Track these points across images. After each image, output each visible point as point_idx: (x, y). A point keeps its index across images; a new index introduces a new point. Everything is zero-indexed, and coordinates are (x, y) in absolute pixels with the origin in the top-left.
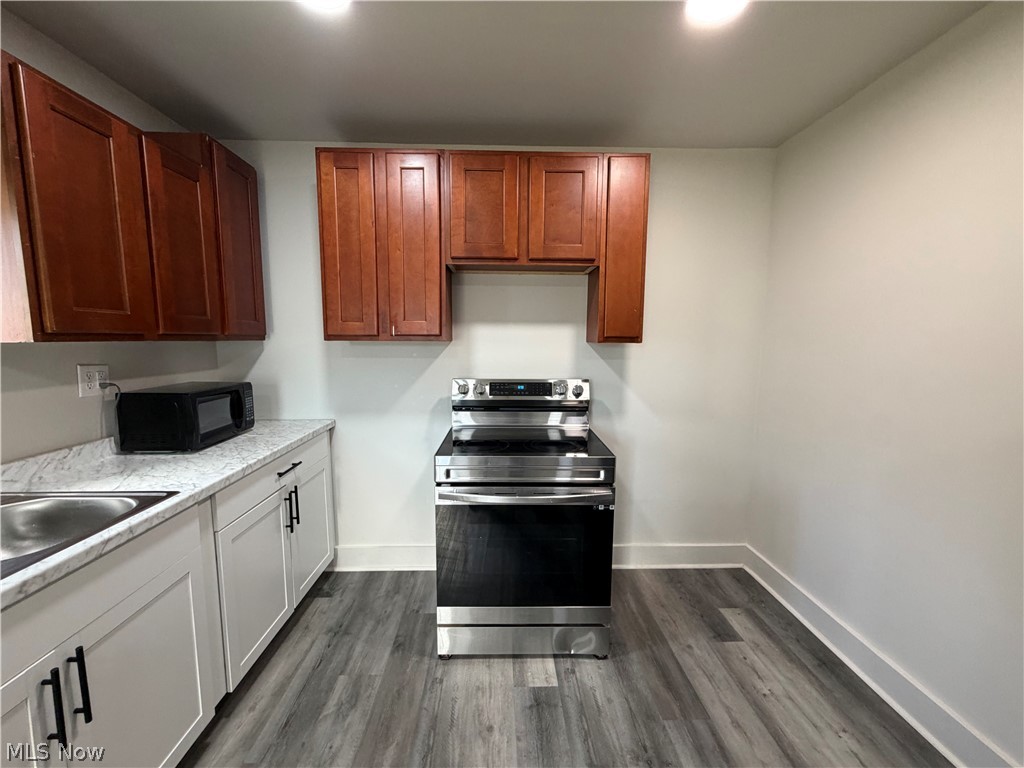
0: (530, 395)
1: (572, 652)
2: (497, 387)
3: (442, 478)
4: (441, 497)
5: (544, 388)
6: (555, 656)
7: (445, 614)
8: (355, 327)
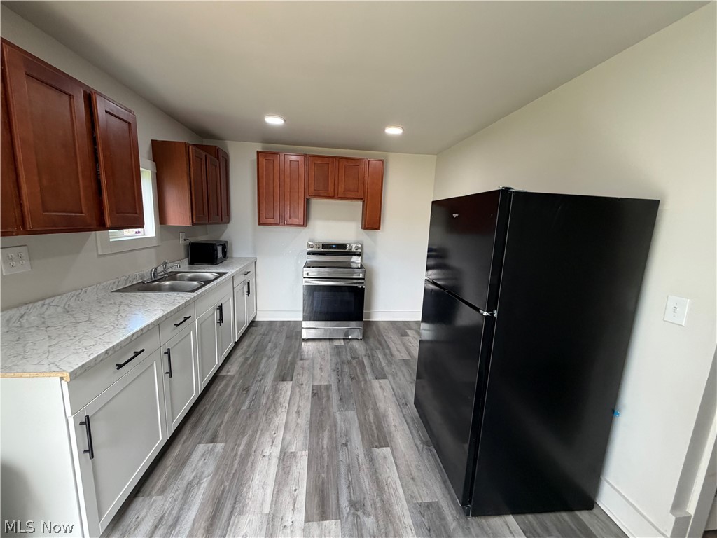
0: (338, 250)
1: (350, 337)
2: (325, 246)
3: (305, 276)
4: (305, 282)
5: (344, 246)
6: (344, 339)
7: (305, 324)
8: (270, 221)
